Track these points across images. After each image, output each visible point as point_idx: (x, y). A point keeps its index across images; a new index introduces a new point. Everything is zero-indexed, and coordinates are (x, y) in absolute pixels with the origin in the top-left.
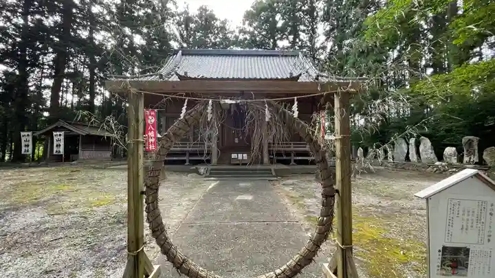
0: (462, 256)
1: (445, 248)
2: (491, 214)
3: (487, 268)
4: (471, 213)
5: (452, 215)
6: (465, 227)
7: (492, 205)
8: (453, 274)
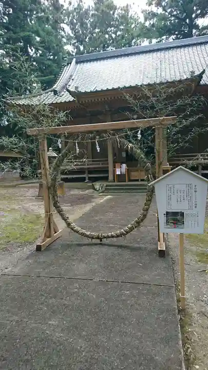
0: (179, 217)
1: (167, 213)
2: (196, 191)
3: (196, 223)
4: (182, 192)
5: (170, 194)
6: (179, 200)
7: (195, 186)
8: (175, 227)
